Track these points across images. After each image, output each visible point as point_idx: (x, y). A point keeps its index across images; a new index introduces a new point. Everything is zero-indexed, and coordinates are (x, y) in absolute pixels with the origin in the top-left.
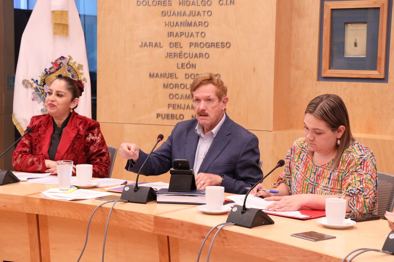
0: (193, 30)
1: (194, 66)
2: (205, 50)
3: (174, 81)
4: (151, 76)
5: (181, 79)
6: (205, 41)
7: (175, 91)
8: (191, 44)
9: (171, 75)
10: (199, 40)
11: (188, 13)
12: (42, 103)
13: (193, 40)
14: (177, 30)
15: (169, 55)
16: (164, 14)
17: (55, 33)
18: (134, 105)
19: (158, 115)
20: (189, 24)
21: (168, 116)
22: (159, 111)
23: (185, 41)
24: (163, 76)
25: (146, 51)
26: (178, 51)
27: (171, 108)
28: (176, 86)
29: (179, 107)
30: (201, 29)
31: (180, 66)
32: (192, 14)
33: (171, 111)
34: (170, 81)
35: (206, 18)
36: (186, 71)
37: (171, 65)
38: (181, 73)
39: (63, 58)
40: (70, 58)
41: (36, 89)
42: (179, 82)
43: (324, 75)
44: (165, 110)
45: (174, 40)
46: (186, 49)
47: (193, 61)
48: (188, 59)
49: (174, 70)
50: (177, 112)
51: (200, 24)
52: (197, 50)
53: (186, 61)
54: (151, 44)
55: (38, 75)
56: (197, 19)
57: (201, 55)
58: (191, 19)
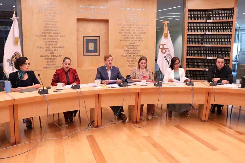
0: (53, 43)
1: (54, 53)
2: (57, 49)
3: (48, 58)
4: (41, 56)
5: (50, 57)
6: (57, 46)
7: (48, 60)
8: (53, 47)
9: (47, 56)
10: (55, 46)
11: (51, 39)
12: (12, 67)
13: (53, 46)
14: (48, 43)
15: (46, 50)
16: (44, 39)
17: (14, 46)
18: (36, 65)
19: (44, 67)
20: (52, 42)
21: (47, 68)
22: (44, 66)
23: (51, 47)
24: (44, 56)
25: (39, 49)
26: (49, 49)
27: (47, 65)
28: (49, 59)
29: (50, 65)
30: (55, 43)
31: (49, 53)
32: (53, 39)
33: (47, 66)
34: (47, 57)
35: (57, 40)
36: (51, 54)
37: (47, 53)
38: (50, 56)
39: (16, 52)
40: (18, 52)
41: (10, 63)
42: (49, 58)
43: (85, 54)
44: (46, 66)
45: (48, 46)
46: (51, 49)
47: (53, 52)
48: (52, 51)
49: (48, 54)
50: (49, 66)
51: (55, 42)
52: (55, 49)
53: (51, 52)
54: (40, 47)
55: (10, 58)
56: (54, 40)
57: (56, 50)
58: (52, 40)
